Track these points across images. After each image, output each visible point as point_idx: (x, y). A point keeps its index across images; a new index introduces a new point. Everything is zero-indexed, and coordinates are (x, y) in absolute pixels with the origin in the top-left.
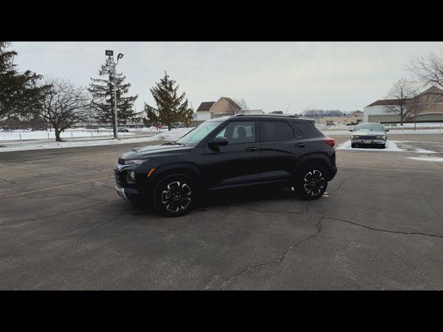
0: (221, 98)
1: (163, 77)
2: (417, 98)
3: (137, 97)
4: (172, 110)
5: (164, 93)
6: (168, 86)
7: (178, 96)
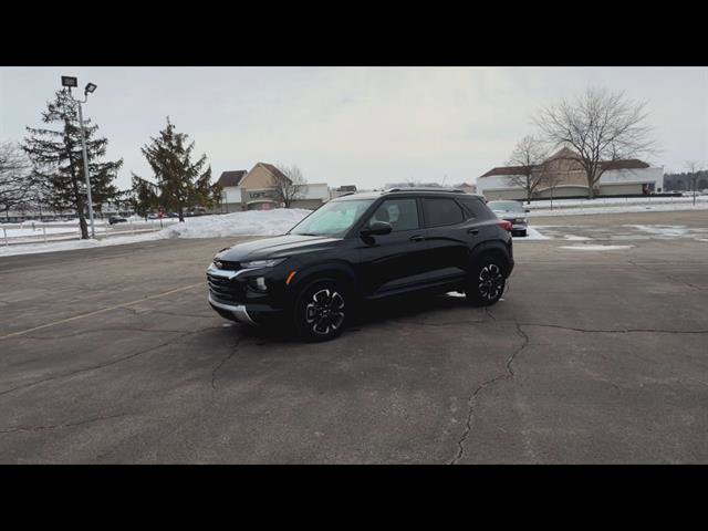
0: (258, 165)
1: (164, 128)
2: (547, 163)
3: (121, 162)
4: (185, 185)
5: (168, 156)
6: (174, 143)
7: (193, 161)
